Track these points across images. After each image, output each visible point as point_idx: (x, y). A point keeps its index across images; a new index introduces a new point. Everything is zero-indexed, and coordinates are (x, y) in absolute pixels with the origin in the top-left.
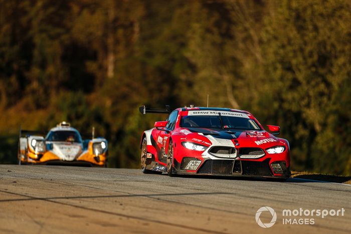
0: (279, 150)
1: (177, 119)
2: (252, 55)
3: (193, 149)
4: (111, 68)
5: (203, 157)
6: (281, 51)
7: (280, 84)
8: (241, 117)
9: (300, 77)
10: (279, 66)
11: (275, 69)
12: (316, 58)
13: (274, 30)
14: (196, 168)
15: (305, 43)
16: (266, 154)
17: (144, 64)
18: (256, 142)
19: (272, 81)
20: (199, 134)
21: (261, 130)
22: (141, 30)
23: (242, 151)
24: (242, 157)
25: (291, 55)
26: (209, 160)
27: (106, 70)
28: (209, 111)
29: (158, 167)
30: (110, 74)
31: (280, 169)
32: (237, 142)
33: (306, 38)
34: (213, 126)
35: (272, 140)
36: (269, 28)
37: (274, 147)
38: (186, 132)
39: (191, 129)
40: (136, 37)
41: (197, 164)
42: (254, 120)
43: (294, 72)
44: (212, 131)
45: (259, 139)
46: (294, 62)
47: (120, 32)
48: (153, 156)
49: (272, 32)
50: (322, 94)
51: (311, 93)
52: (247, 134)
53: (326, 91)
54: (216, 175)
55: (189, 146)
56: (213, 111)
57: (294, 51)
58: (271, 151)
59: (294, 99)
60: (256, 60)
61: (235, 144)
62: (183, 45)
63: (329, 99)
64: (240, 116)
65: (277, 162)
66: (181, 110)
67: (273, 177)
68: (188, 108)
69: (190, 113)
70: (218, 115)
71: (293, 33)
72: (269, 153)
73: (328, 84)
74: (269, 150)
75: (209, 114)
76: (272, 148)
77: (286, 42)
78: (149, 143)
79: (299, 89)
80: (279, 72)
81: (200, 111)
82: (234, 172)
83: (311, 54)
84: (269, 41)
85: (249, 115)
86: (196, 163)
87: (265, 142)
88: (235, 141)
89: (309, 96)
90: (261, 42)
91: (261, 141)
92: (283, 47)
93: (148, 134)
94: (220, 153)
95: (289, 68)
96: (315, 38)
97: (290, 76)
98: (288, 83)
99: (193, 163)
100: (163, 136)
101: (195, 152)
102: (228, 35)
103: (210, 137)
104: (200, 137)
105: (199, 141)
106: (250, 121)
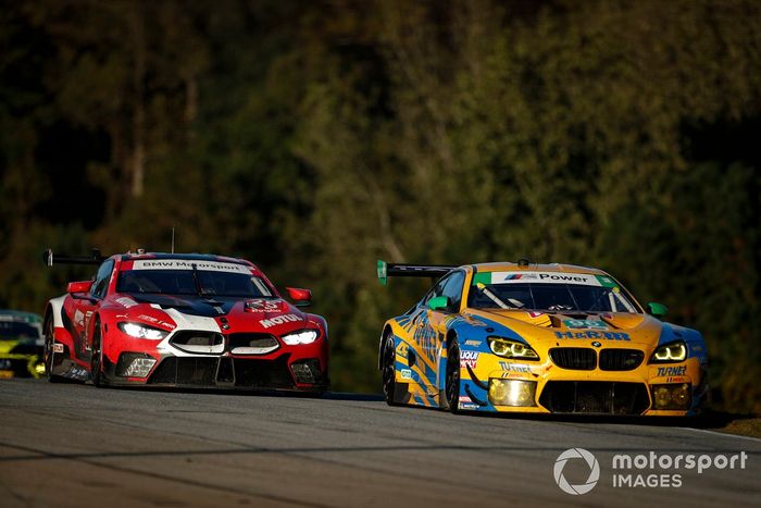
0: (308, 338)
1: (112, 278)
2: (433, 152)
3: (139, 336)
4: (138, 176)
5: (160, 352)
6: (493, 145)
7: (489, 212)
8: (237, 271)
9: (532, 199)
10: (488, 176)
11: (480, 181)
12: (564, 158)
13: (478, 99)
14: (145, 373)
15: (543, 130)
16: (282, 344)
17: (207, 169)
18: (261, 322)
19: (473, 206)
20: (153, 306)
21: (273, 297)
22: (201, 97)
23: (235, 340)
24: (236, 351)
25: (513, 152)
26: (171, 359)
27: (130, 180)
28: (174, 261)
29: (74, 371)
30: (138, 189)
31: (308, 374)
32: (226, 322)
33: (545, 119)
34: (181, 291)
35: (294, 318)
36: (467, 97)
37: (298, 332)
38: (127, 302)
39: (138, 296)
40: (191, 111)
41: (149, 365)
42: (262, 279)
43: (518, 189)
44: (178, 301)
45: (267, 316)
46: (520, 167)
47: (159, 101)
48: (66, 348)
49: (473, 104)
50: (576, 234)
51: (554, 232)
52: (246, 306)
53: (585, 228)
54: (184, 386)
55: (132, 330)
56: (181, 261)
57: (520, 146)
58: (291, 340)
59: (518, 245)
60: (440, 164)
61: (221, 327)
62: (288, 131)
63: (591, 244)
64: (235, 271)
65: (303, 361)
66: (119, 258)
67: (295, 389)
68: (134, 255)
69: (138, 266)
70: (191, 268)
71: (518, 108)
72: (288, 343)
73: (589, 216)
74: (287, 338)
75: (175, 267)
76: (293, 333)
77: (502, 126)
78: (59, 323)
79: (529, 222)
80: (488, 188)
81: (157, 261)
82: (218, 380)
83: (554, 153)
84: (467, 122)
85: (252, 268)
86: (146, 363)
87: (281, 322)
88: (221, 321)
89: (549, 240)
90: (451, 126)
91: (273, 320)
92: (497, 135)
93: (57, 305)
94: (192, 344)
95: (508, 180)
96: (562, 118)
97: (509, 197)
98: (506, 212)
99: (140, 363)
100: (84, 310)
101: (143, 341)
102: (383, 110)
103: (172, 312)
104: (154, 313)
105: (152, 320)
106: (254, 279)
